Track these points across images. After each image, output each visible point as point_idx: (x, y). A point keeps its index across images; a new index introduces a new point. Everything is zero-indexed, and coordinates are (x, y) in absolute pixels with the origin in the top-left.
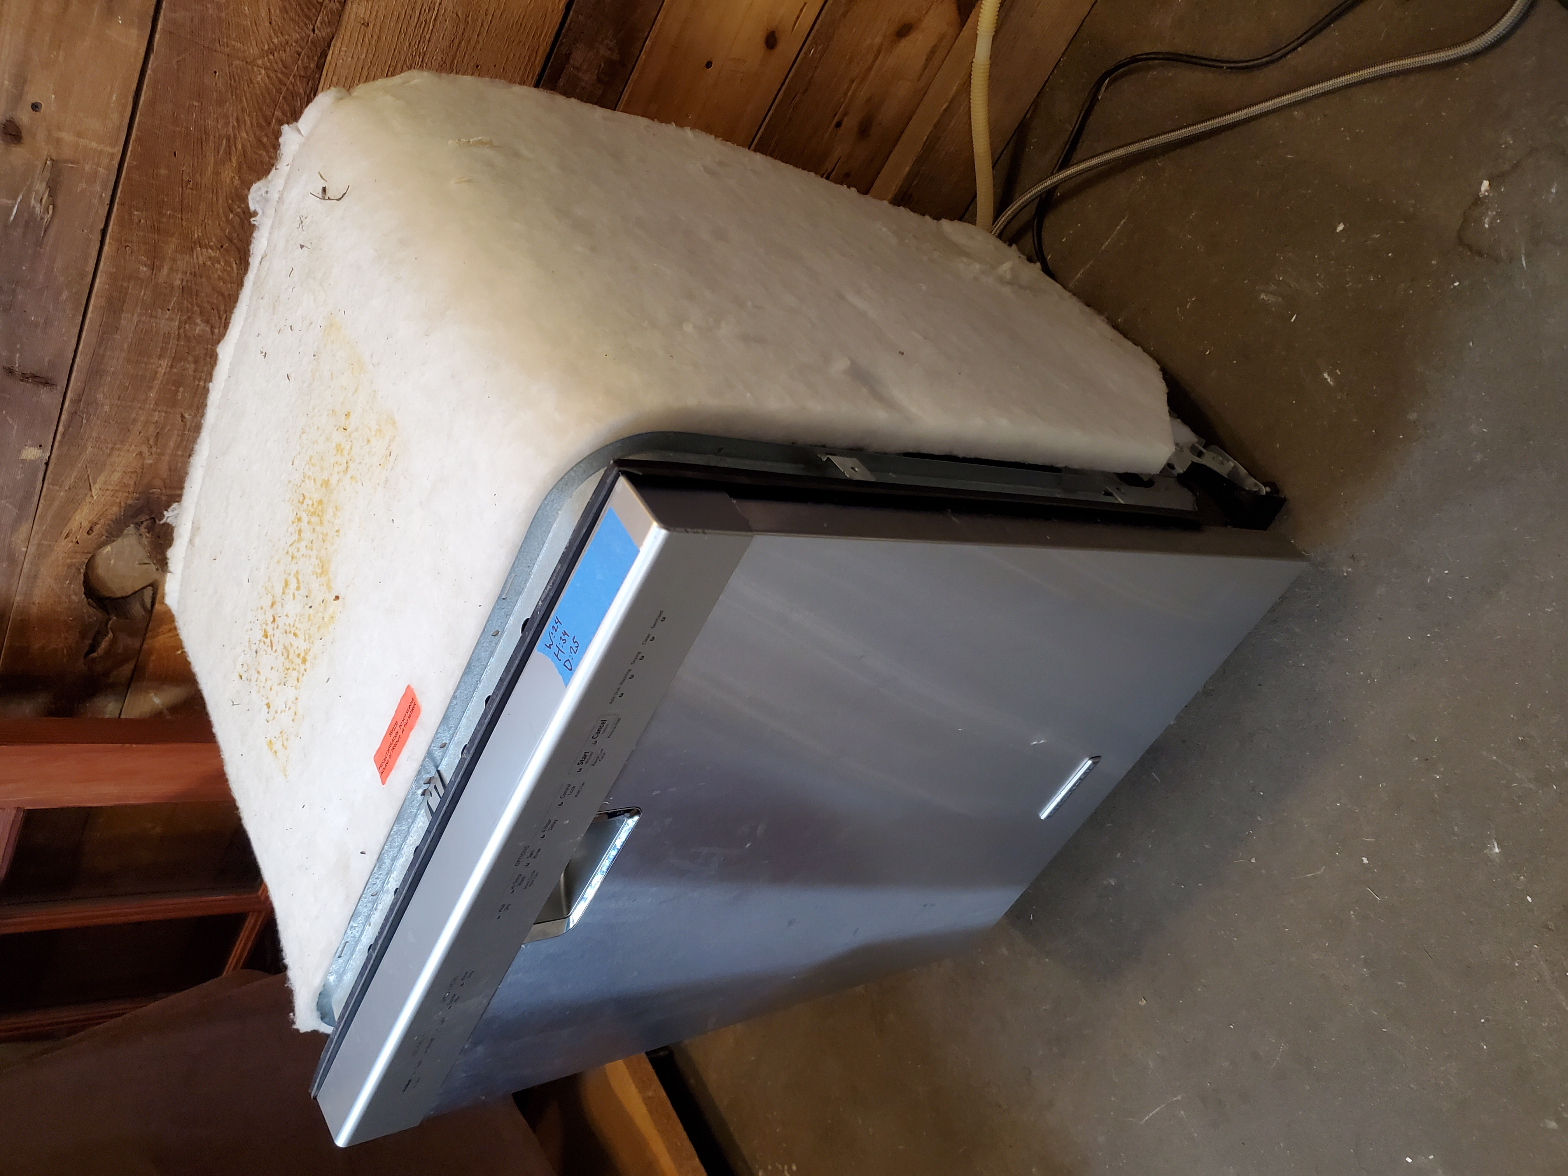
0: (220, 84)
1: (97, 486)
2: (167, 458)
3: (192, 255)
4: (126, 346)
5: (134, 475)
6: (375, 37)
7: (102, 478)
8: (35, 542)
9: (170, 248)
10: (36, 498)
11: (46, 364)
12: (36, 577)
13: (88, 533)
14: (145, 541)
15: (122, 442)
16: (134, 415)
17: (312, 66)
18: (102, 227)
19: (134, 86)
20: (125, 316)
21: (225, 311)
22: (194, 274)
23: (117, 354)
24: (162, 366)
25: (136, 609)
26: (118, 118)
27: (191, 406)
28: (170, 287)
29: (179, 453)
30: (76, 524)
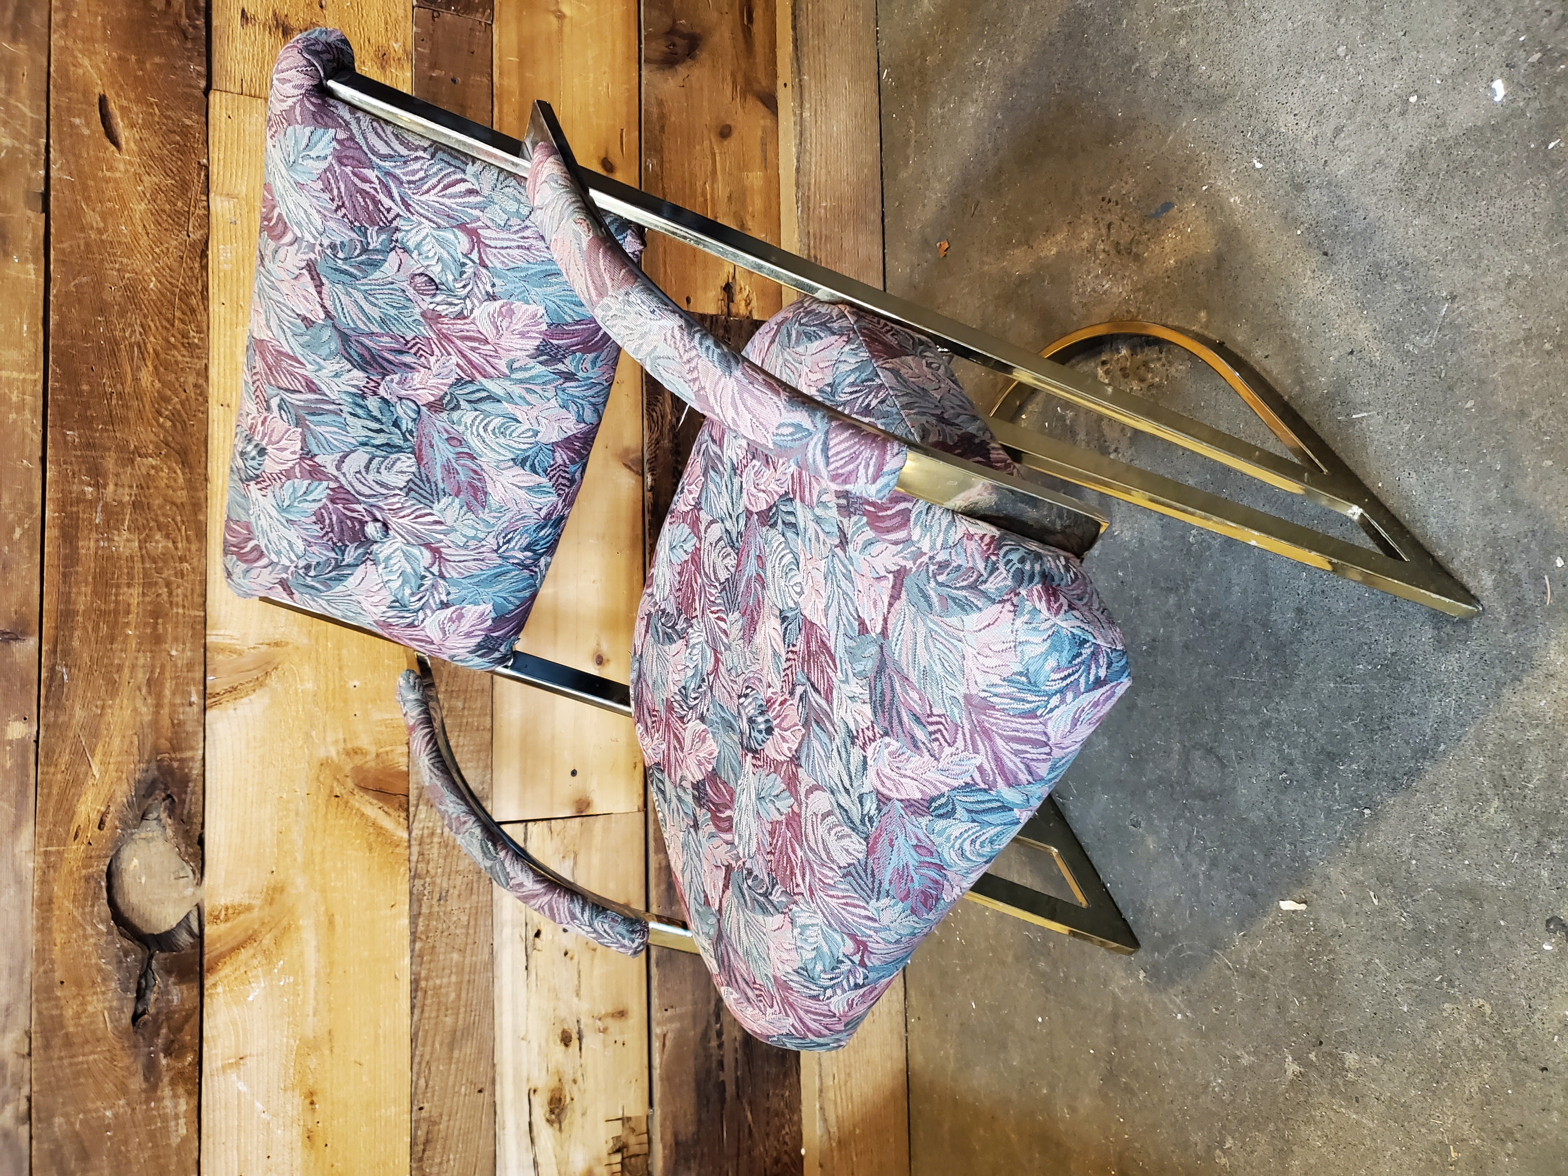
0: (118, 299)
1: (97, 759)
2: (166, 710)
3: (133, 468)
4: (90, 579)
5: (135, 739)
6: (246, 231)
7: (99, 750)
8: (42, 849)
9: (110, 463)
10: (33, 790)
11: (14, 615)
12: (50, 902)
13: (99, 828)
14: (170, 832)
15: (112, 697)
16: (116, 661)
17: (197, 265)
18: (40, 454)
19: (41, 313)
20: (80, 544)
21: (183, 522)
22: (140, 487)
23: (83, 589)
24: (133, 596)
25: (184, 938)
26: (32, 346)
27: (176, 639)
28: (120, 504)
29: (178, 701)
30: (84, 816)
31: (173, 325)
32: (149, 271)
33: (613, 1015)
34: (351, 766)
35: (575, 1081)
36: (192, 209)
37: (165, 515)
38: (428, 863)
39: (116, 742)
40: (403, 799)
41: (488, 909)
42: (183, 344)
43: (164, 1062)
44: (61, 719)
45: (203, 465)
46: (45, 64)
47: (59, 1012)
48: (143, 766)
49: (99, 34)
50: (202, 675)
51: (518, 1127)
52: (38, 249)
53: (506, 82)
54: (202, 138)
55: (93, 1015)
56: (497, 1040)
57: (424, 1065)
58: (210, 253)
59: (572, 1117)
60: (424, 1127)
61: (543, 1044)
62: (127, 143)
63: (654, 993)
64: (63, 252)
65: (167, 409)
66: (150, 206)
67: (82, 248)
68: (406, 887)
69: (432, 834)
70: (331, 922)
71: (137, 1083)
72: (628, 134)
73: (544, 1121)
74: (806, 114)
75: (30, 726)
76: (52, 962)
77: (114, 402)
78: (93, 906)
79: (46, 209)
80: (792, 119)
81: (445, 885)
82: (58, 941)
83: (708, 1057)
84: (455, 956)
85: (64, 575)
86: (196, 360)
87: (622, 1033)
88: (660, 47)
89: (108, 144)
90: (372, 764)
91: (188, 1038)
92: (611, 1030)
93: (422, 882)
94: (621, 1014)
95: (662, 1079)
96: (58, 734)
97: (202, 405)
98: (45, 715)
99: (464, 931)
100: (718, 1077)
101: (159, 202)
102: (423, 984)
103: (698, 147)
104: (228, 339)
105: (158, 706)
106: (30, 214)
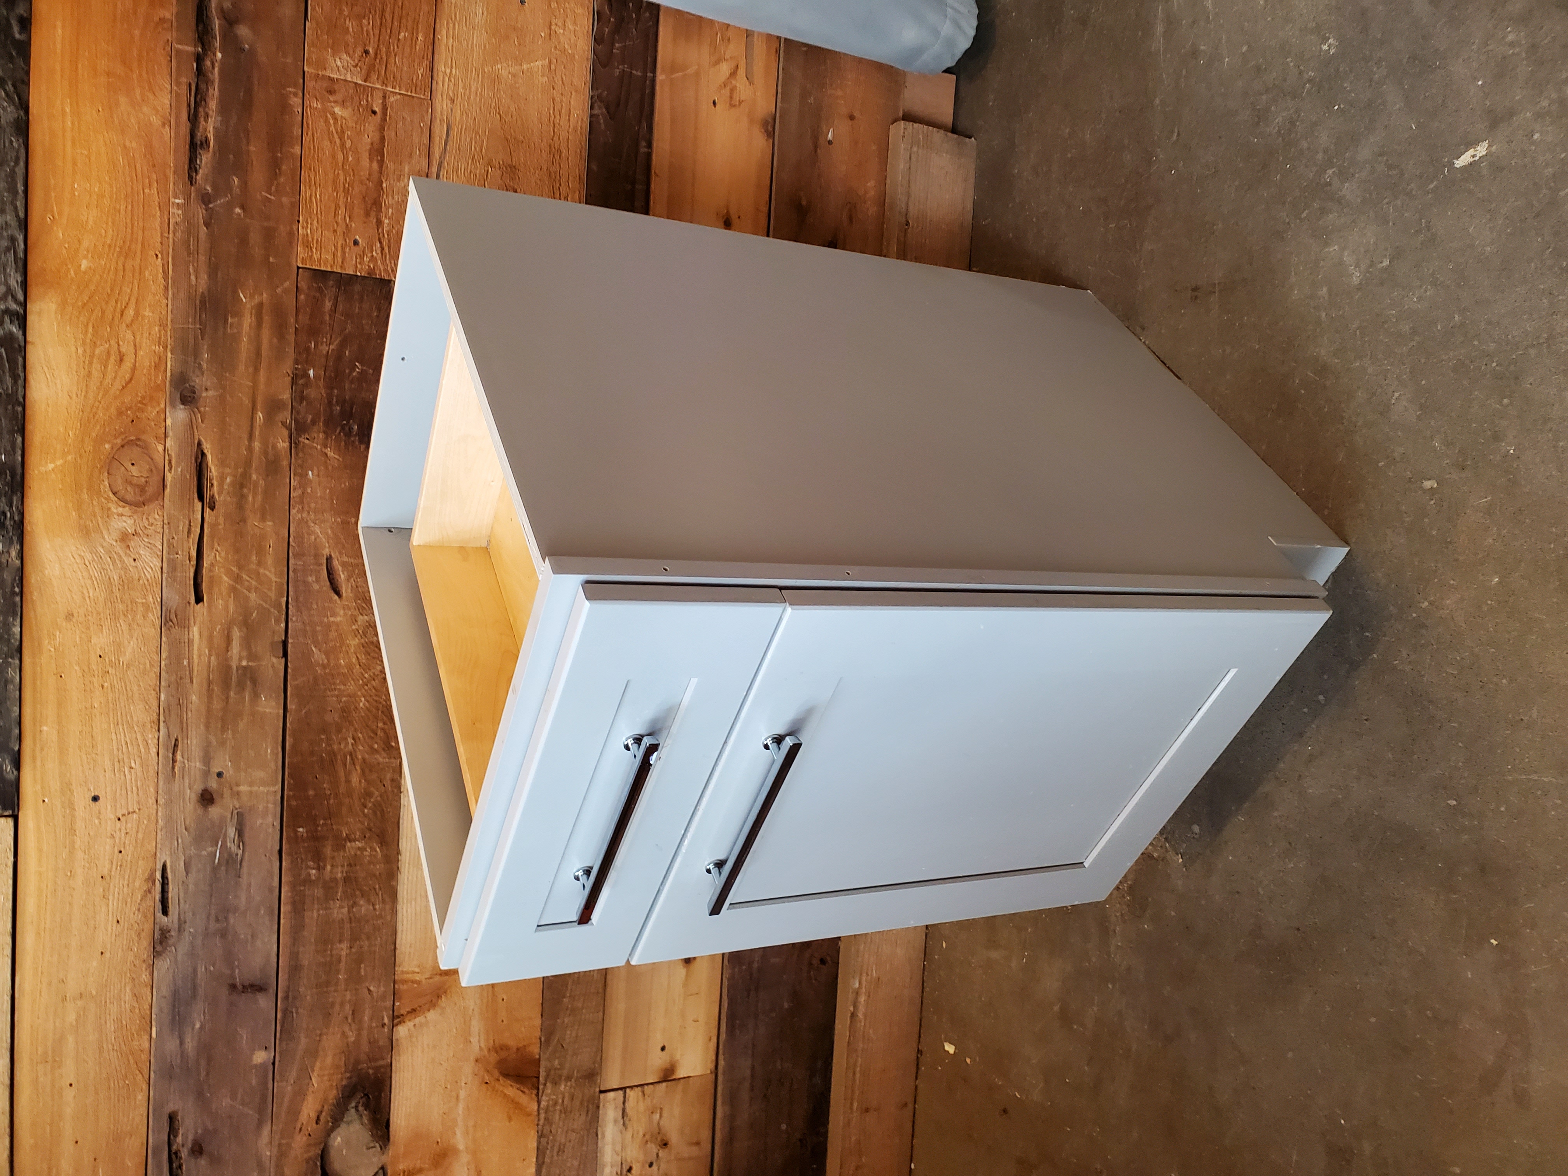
0: (336, 718)
1: (315, 1074)
2: (365, 1032)
3: (345, 851)
4: (313, 940)
5: (343, 1056)
7: (317, 1067)
10: (271, 1098)
11: (259, 972)
13: (317, 1123)
14: (366, 1121)
15: (327, 1026)
16: (330, 1000)
18: (278, 848)
19: (280, 739)
20: (307, 914)
21: (380, 889)
22: (350, 865)
23: (308, 948)
26: (274, 766)
27: (373, 978)
28: (335, 880)
29: (374, 1025)
30: (306, 1116)
31: (376, 733)
32: (359, 692)
34: (498, 1058)
37: (368, 885)
38: (551, 1126)
40: (534, 1079)
42: (384, 748)
44: (291, 1047)
45: (397, 841)
46: (287, 536)
48: (348, 1075)
49: (327, 505)
50: (392, 1003)
52: (279, 687)
62: (347, 591)
64: (297, 686)
65: (370, 801)
66: (363, 641)
67: (311, 682)
68: (535, 1145)
69: (555, 1104)
75: (269, 1053)
77: (332, 801)
79: (285, 655)
81: (563, 1141)
85: (295, 939)
86: (393, 760)
89: (333, 594)
90: (514, 1056)
93: (546, 1140)
96: (289, 1056)
97: (397, 794)
98: (280, 1045)
101: (369, 635)
105: (360, 1030)
106: (274, 660)
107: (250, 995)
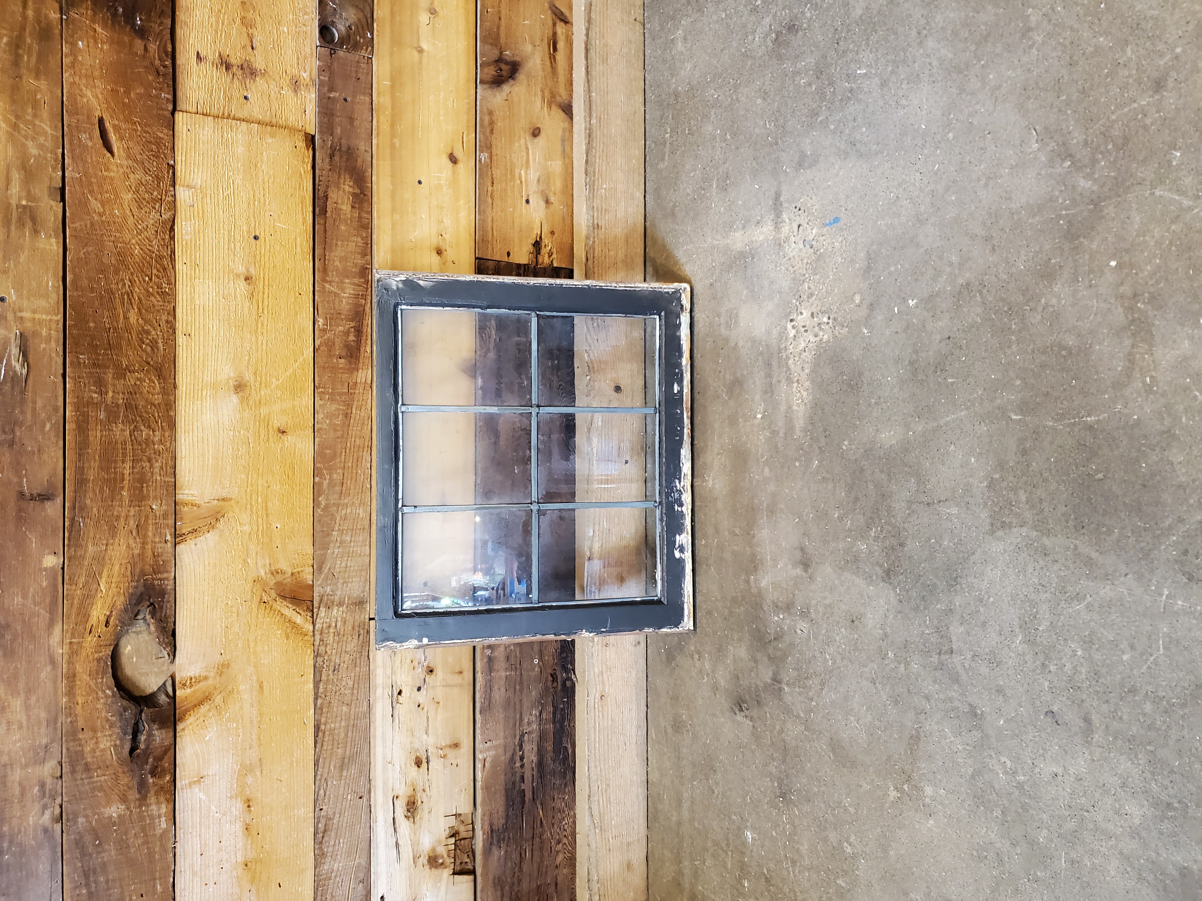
0: (113, 262)
1: (103, 580)
2: (149, 546)
3: (125, 379)
4: (97, 458)
5: (129, 566)
6: (201, 212)
7: (105, 573)
8: (68, 641)
9: (109, 377)
10: (62, 601)
11: (46, 483)
12: (74, 675)
13: (106, 626)
14: (152, 628)
15: (113, 538)
16: (115, 513)
17: (167, 237)
18: (62, 372)
19: (61, 274)
20: (90, 433)
21: (159, 417)
22: (130, 393)
23: (92, 464)
24: (127, 468)
25: (163, 699)
26: (55, 297)
27: (155, 498)
28: (118, 406)
29: (157, 540)
30: (95, 618)
31: (151, 279)
32: (134, 241)
33: (450, 746)
34: (274, 581)
35: (424, 791)
36: (164, 197)
37: (148, 413)
38: (326, 646)
39: (117, 568)
40: (309, 603)
41: (367, 677)
42: (158, 293)
43: (151, 781)
44: (79, 554)
45: (172, 377)
46: (60, 95)
47: (79, 748)
48: (134, 584)
49: (97, 73)
50: (173, 521)
51: (386, 821)
52: (58, 228)
53: (382, 100)
54: (170, 145)
55: (103, 750)
56: (372, 763)
57: (323, 780)
58: (176, 227)
59: (422, 813)
60: (323, 821)
61: (403, 766)
62: (118, 150)
63: (478, 731)
64: (75, 229)
65: (147, 339)
66: (135, 196)
67: (88, 226)
68: (312, 663)
69: (329, 627)
70: (261, 687)
71: (133, 795)
72: (468, 135)
73: (403, 817)
74: (593, 121)
75: (58, 558)
76: (76, 716)
77: (111, 334)
78: (102, 678)
79: (63, 200)
80: (584, 125)
81: (338, 661)
82: (80, 702)
83: (514, 774)
84: (345, 708)
85: (80, 455)
86: (167, 304)
87: (456, 758)
88: (491, 71)
89: (106, 152)
90: (289, 580)
91: (167, 765)
92: (449, 756)
93: (322, 659)
94: (456, 745)
95: (482, 789)
96: (77, 563)
97: (172, 335)
98: (68, 551)
99: (350, 691)
100: (520, 786)
101: (140, 192)
102: (323, 727)
103: (517, 144)
104: (189, 288)
105: (144, 543)
106: (53, 203)
107: (37, 503)
